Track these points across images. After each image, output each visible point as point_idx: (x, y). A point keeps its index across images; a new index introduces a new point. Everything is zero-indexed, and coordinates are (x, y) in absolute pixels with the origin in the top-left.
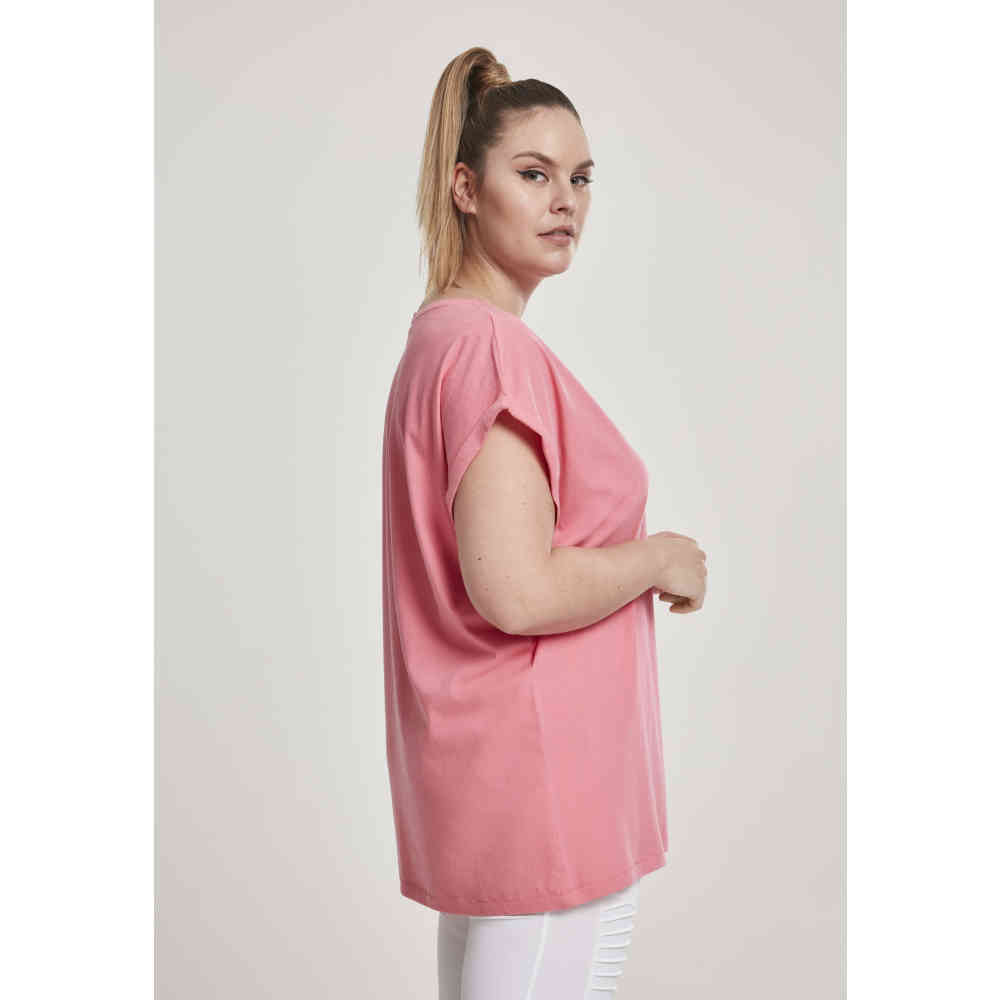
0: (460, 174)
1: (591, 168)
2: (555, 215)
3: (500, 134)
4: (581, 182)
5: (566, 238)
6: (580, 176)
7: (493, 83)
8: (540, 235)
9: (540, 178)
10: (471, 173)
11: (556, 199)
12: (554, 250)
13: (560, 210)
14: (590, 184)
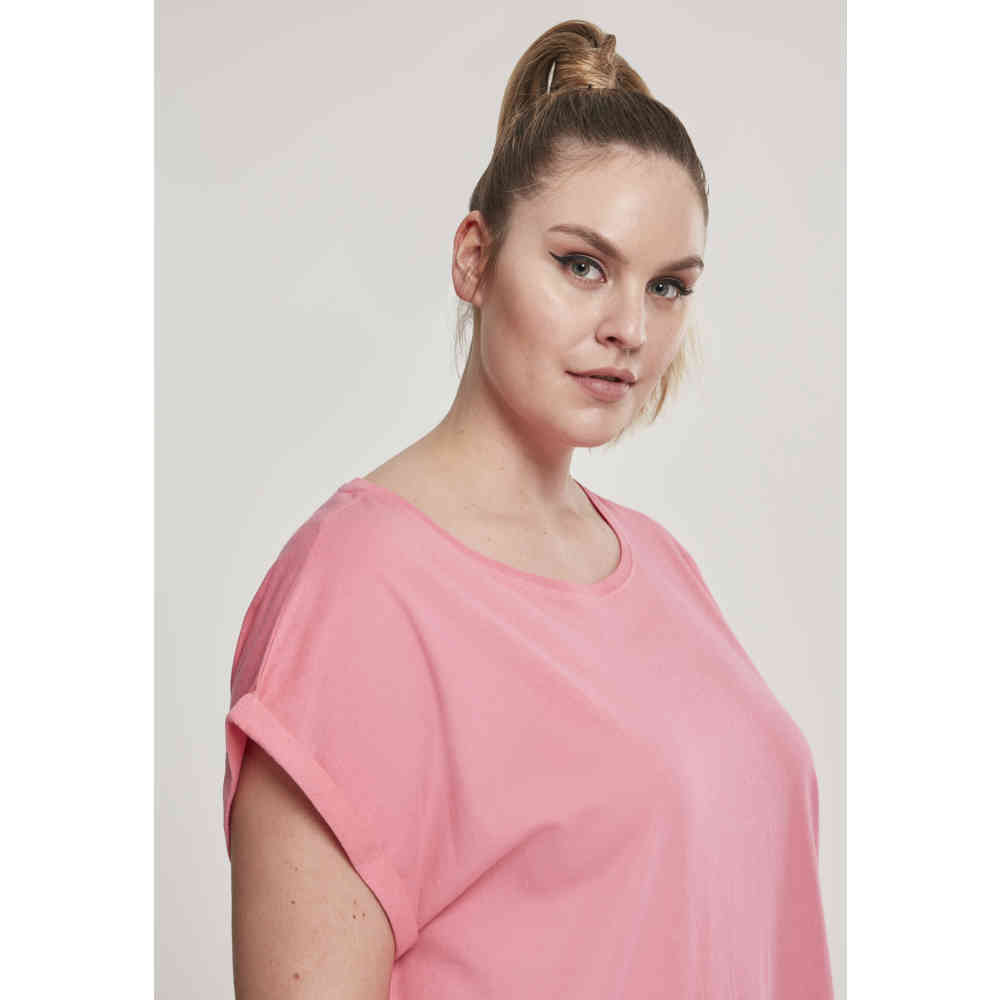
0: (473, 230)
1: (698, 270)
2: (601, 347)
3: (543, 179)
4: (671, 292)
5: (613, 388)
6: (672, 281)
7: (580, 82)
8: (569, 373)
9: (592, 274)
10: (486, 233)
11: (607, 320)
12: (589, 405)
13: (611, 339)
14: (688, 297)
